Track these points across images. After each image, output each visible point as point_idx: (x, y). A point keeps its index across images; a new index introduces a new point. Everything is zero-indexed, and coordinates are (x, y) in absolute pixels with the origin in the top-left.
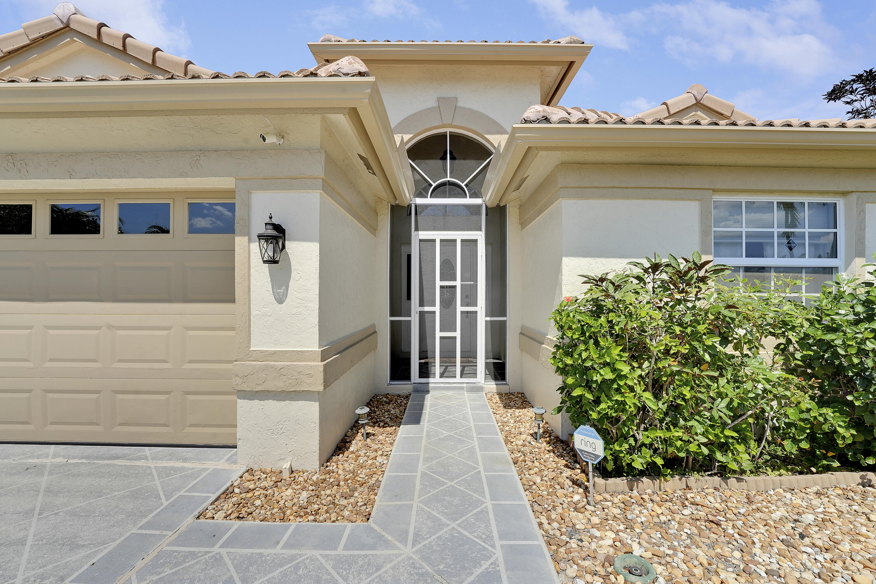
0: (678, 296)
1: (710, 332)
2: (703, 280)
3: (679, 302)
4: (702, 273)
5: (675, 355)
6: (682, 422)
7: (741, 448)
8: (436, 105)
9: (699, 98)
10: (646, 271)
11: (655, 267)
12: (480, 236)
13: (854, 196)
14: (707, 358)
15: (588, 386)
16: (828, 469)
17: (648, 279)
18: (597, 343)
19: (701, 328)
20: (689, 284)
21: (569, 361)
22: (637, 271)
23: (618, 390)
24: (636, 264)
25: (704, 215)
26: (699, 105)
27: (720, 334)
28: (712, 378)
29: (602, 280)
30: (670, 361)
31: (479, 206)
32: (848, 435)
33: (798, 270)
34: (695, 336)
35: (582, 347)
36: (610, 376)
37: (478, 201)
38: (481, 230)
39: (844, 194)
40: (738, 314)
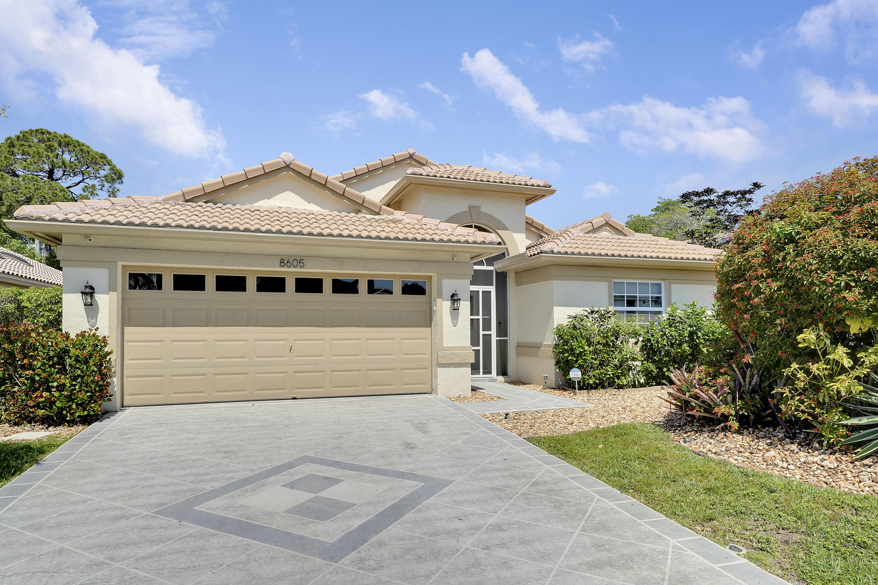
0: (601, 323)
1: (612, 336)
2: (609, 317)
3: (602, 325)
4: (609, 315)
5: (601, 344)
6: (604, 368)
7: (623, 378)
8: (468, 210)
9: (607, 220)
10: (589, 313)
11: (592, 312)
12: (492, 289)
13: (667, 281)
14: (611, 344)
15: (573, 355)
16: (652, 386)
17: (590, 316)
18: (577, 339)
19: (609, 334)
20: (605, 319)
21: (566, 347)
22: (586, 313)
23: (584, 355)
24: (586, 311)
25: (610, 289)
26: (607, 224)
27: (615, 336)
28: (612, 351)
29: (576, 317)
30: (599, 345)
31: (492, 271)
32: (655, 371)
33: (646, 312)
34: (607, 337)
35: (572, 341)
36: (582, 350)
37: (491, 268)
38: (492, 285)
39: (664, 280)
40: (620, 329)
